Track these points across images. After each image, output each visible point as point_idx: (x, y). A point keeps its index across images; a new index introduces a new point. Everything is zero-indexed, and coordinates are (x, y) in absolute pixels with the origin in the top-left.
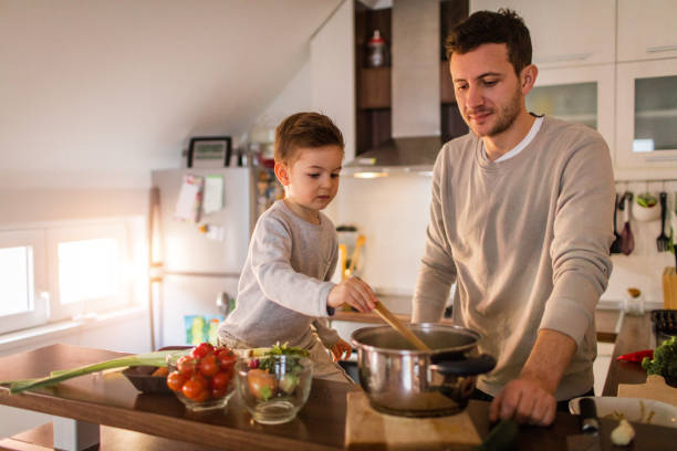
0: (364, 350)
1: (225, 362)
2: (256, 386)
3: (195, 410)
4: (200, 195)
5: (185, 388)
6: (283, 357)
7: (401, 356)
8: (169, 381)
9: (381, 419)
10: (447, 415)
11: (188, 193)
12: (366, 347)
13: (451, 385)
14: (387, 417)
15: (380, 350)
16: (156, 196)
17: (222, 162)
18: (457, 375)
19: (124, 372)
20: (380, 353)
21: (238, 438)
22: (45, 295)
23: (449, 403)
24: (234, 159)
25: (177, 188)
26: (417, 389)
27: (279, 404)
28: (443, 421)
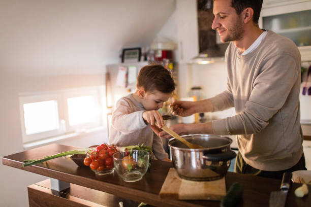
0: (173, 149)
1: (110, 153)
2: (125, 164)
3: (100, 175)
4: (127, 75)
5: (91, 165)
6: (137, 151)
7: (190, 152)
8: (84, 161)
9: (181, 181)
10: (212, 180)
11: (121, 74)
12: (173, 147)
13: (216, 165)
14: (183, 180)
15: (180, 149)
16: (108, 77)
17: (136, 60)
18: (218, 161)
19: (71, 157)
20: (181, 150)
21: (114, 188)
22: (63, 121)
23: (214, 174)
24: (142, 58)
25: (116, 73)
26: (199, 167)
27: (135, 173)
28: (210, 183)
